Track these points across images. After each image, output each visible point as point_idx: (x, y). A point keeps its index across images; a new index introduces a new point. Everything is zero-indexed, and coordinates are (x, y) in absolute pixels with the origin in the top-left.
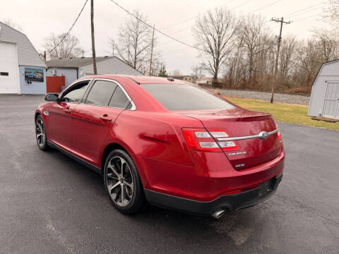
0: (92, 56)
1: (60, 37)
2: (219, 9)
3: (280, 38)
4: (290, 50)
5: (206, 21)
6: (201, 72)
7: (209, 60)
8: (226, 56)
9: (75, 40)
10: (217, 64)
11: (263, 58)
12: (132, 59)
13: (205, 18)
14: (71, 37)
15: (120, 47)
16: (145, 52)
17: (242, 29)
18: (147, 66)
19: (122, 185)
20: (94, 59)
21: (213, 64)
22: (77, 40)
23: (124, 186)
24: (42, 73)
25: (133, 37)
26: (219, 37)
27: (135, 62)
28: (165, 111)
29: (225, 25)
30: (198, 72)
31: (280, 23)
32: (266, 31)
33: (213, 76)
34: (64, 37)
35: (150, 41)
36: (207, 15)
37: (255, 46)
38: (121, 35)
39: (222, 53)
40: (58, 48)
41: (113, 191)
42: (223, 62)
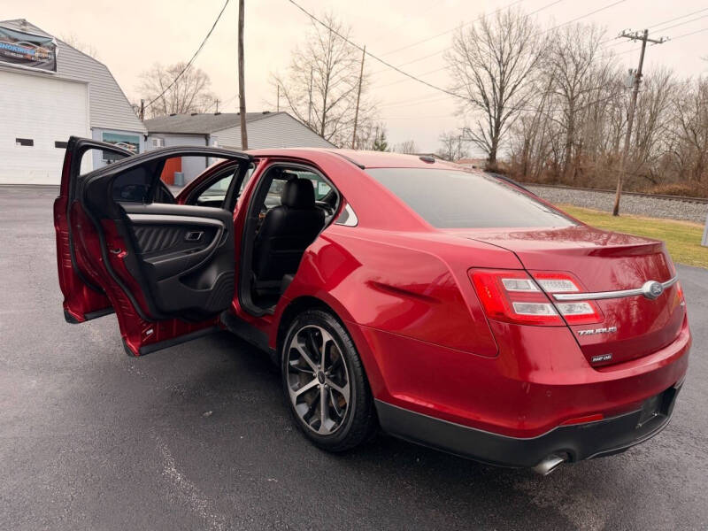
0: (238, 111)
1: (171, 72)
2: (504, 12)
3: (640, 75)
4: (658, 102)
5: (475, 38)
6: (460, 147)
7: (479, 121)
8: (516, 113)
9: (202, 78)
10: (497, 131)
11: (597, 119)
12: (316, 119)
13: (473, 33)
14: (194, 71)
15: (292, 93)
16: (343, 104)
17: (553, 56)
18: (346, 132)
19: (322, 387)
20: (243, 118)
21: (487, 129)
22: (206, 77)
23: (327, 390)
24: (138, 145)
25: (321, 71)
26: (503, 73)
27: (323, 125)
28: (427, 230)
29: (516, 48)
30: (455, 147)
31: (640, 42)
32: (606, 61)
33: (486, 156)
34: (181, 72)
35: (355, 81)
36: (478, 26)
37: (581, 91)
38: (296, 68)
39: (508, 105)
40: (168, 95)
41: (301, 399)
42: (509, 126)
